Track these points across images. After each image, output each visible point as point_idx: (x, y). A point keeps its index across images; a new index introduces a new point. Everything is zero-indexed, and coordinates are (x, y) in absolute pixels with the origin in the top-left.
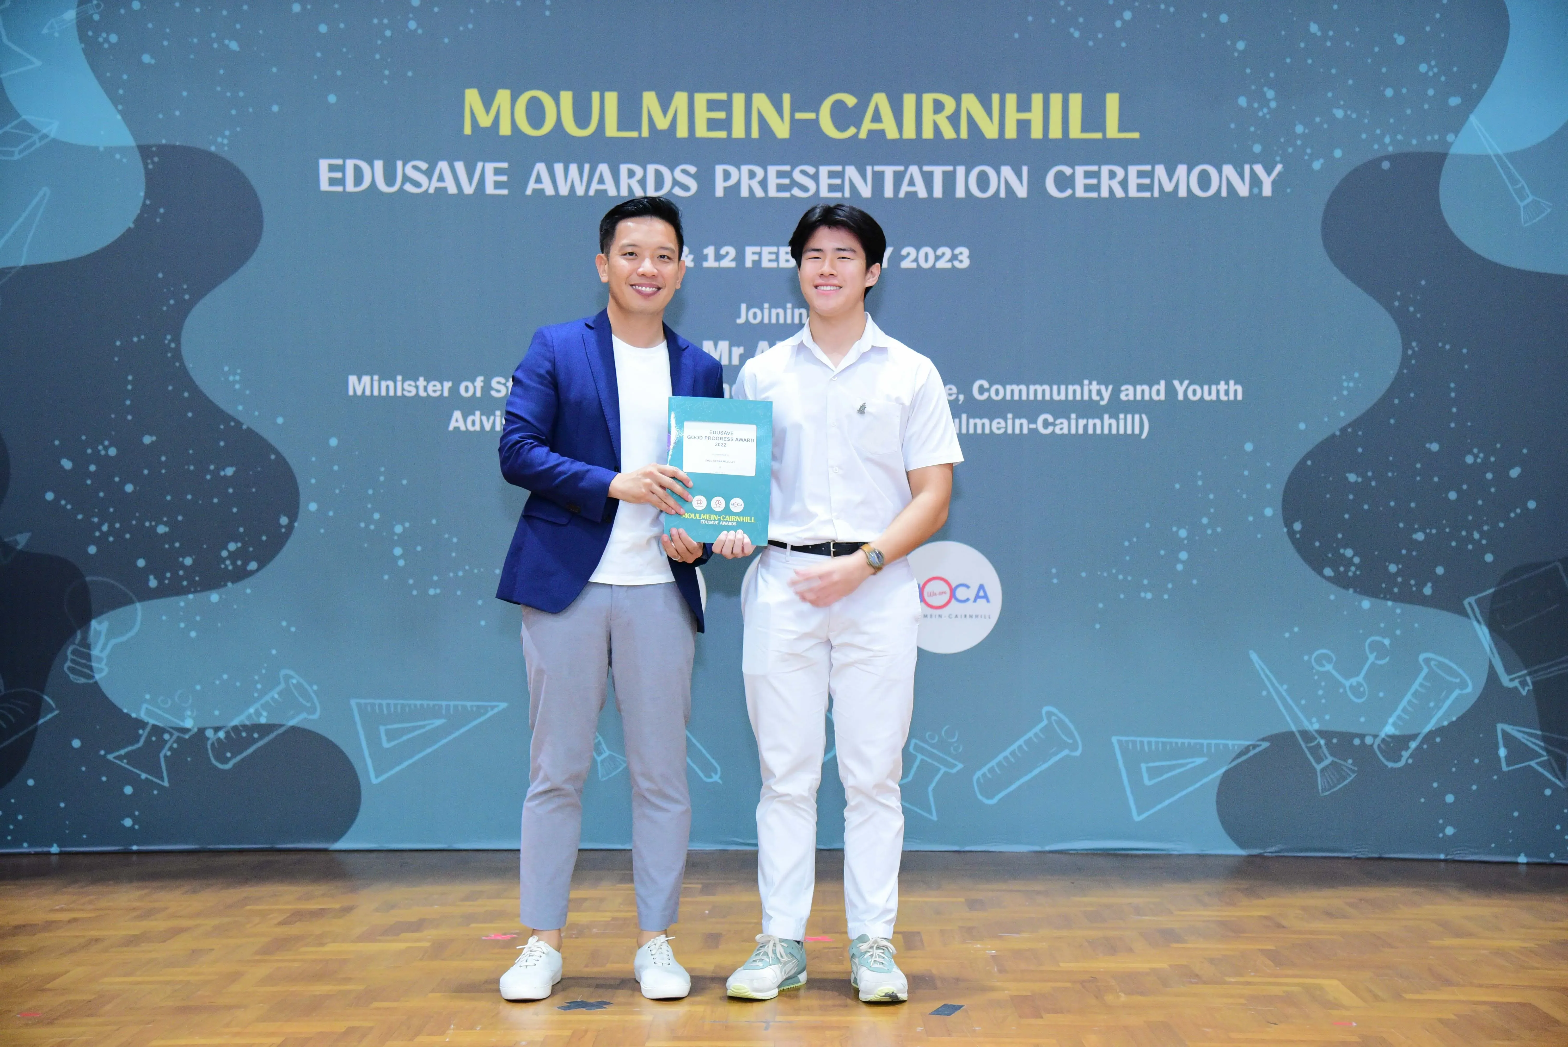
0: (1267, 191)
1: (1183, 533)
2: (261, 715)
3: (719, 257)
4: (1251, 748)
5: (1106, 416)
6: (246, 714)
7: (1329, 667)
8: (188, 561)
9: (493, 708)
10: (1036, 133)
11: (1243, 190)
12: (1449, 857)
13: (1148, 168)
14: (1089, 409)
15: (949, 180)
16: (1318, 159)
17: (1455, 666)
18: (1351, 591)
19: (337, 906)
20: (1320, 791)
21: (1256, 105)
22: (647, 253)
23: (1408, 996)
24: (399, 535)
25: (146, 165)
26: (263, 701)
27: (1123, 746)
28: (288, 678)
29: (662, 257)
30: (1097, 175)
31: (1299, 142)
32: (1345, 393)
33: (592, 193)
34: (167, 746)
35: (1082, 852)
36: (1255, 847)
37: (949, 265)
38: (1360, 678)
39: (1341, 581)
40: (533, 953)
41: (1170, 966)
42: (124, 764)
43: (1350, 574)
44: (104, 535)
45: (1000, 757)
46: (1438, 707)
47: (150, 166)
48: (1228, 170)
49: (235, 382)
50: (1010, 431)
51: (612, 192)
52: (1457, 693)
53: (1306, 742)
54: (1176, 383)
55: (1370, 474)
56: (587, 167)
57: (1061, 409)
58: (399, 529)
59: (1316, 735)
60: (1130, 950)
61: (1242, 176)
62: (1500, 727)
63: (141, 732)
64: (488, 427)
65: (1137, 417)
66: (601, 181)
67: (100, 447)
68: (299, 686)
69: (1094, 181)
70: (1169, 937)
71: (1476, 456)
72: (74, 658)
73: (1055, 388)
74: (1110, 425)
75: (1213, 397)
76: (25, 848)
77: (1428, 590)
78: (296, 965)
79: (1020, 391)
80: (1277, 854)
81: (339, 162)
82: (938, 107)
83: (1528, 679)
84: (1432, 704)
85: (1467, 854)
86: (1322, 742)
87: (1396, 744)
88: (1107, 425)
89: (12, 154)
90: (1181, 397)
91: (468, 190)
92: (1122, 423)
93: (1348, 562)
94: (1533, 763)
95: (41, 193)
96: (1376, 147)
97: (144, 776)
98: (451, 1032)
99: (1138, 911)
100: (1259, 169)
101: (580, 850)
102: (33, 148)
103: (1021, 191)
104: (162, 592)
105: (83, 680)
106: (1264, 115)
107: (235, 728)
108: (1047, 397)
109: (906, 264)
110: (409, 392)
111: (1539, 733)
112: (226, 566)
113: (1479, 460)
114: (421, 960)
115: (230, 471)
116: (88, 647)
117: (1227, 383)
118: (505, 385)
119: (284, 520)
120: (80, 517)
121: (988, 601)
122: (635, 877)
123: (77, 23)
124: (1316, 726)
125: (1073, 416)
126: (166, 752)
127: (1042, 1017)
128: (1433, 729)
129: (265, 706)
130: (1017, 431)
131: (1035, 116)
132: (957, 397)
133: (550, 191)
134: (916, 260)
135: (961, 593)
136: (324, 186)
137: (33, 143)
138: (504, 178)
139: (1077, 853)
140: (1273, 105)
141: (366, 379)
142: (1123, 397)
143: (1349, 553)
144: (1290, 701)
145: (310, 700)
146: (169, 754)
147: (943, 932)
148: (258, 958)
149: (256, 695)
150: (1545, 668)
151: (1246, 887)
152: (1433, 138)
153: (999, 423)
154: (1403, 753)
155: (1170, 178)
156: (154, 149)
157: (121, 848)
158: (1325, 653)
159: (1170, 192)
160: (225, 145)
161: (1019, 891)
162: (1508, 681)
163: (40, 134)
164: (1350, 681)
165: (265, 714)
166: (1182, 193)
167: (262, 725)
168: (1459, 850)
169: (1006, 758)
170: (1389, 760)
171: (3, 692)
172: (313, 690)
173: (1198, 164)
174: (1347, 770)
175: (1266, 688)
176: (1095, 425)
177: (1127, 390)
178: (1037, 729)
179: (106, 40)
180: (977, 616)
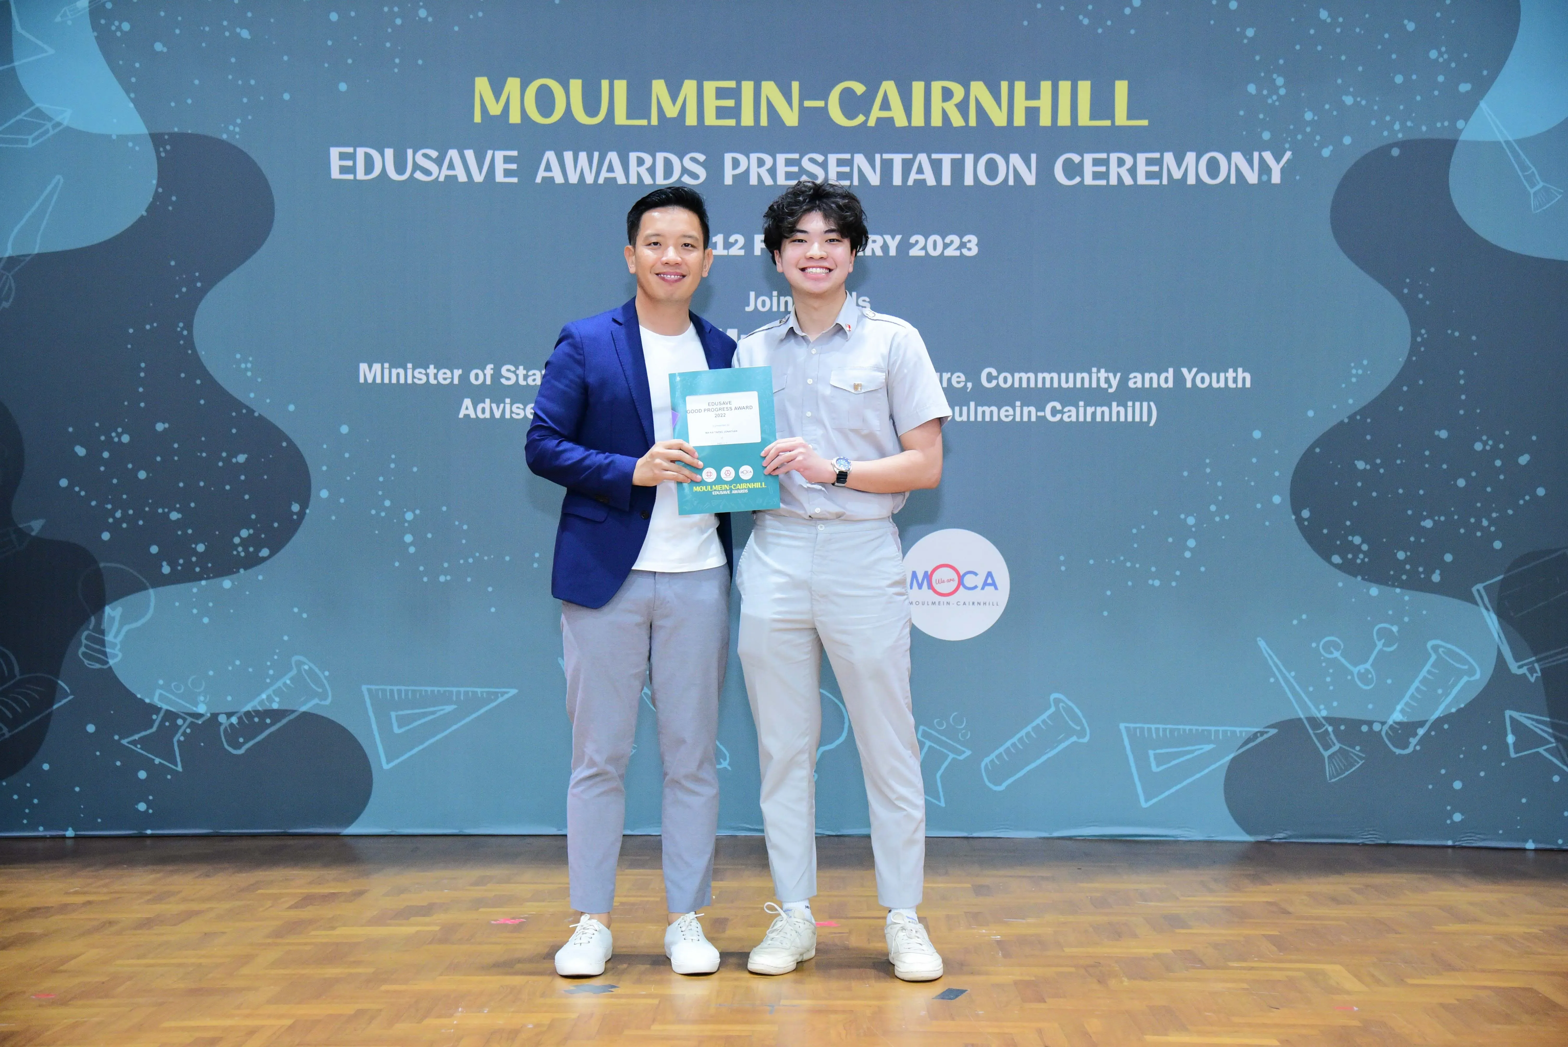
0: (1276, 178)
1: (1191, 521)
2: (273, 701)
3: (727, 245)
4: (1259, 735)
5: (1114, 404)
6: (258, 699)
7: (1337, 654)
8: (201, 548)
9: (503, 694)
10: (1045, 120)
11: (1252, 178)
12: (1457, 843)
13: (1157, 155)
14: (1097, 397)
15: (958, 167)
16: (1327, 147)
17: (1463, 653)
18: (1359, 578)
19: (348, 890)
20: (1328, 779)
21: (1265, 92)
22: (671, 242)
23: (1410, 981)
24: (409, 522)
25: (158, 153)
26: (276, 686)
27: (1131, 733)
28: (299, 664)
29: (686, 245)
30: (1106, 162)
31: (1308, 129)
32: (1354, 380)
33: (601, 181)
34: (181, 731)
35: (1088, 838)
36: (1262, 833)
37: (957, 253)
38: (1368, 666)
39: (1348, 568)
40: (586, 931)
41: (1174, 951)
42: (138, 749)
43: (1359, 561)
44: (118, 522)
45: (1008, 744)
46: (1447, 694)
47: (163, 154)
48: (1237, 157)
49: (246, 369)
50: (1018, 419)
51: (621, 180)
52: (1465, 679)
53: (1314, 729)
54: (1185, 371)
55: (1378, 461)
56: (596, 155)
57: (1069, 397)
58: (409, 516)
59: (1324, 722)
60: (1134, 936)
61: (1250, 162)
62: (1508, 713)
63: (154, 717)
64: (498, 415)
65: (1145, 404)
66: (611, 169)
67: (114, 434)
68: (310, 672)
69: (1103, 169)
70: (1174, 922)
71: (1485, 443)
72: (89, 643)
73: (1063, 375)
74: (1118, 413)
75: (1222, 384)
76: (41, 831)
77: (1436, 577)
78: (308, 948)
79: (1028, 379)
80: (1284, 840)
81: (350, 150)
82: (947, 95)
83: (1536, 666)
84: (1440, 691)
85: (1475, 840)
86: (1330, 729)
87: (1404, 730)
88: (1115, 413)
89: (25, 142)
90: (1189, 385)
91: (478, 178)
92: (1130, 410)
93: (1357, 549)
94: (1541, 750)
95: (54, 181)
96: (1385, 133)
97: (157, 761)
98: (459, 1014)
99: (1144, 896)
100: (1268, 156)
102: (45, 138)
103: (1030, 179)
104: (175, 579)
105: (98, 666)
106: (1274, 102)
107: (248, 714)
108: (1056, 385)
109: (915, 252)
110: (420, 379)
111: (1548, 719)
112: (238, 552)
113: (1488, 448)
114: (430, 943)
115: (242, 458)
116: (102, 632)
117: (1235, 371)
118: (514, 372)
119: (296, 508)
120: (94, 503)
121: (996, 588)
122: (666, 862)
123: (90, 11)
124: (1324, 713)
125: (1081, 403)
126: (179, 737)
127: (1045, 1002)
128: (1441, 715)
129: (277, 692)
130: (1025, 419)
131: (1044, 104)
132: (966, 385)
133: (559, 179)
134: (924, 248)
135: (969, 581)
136: (335, 174)
137: (47, 131)
138: (514, 166)
139: (1085, 840)
140: (1282, 92)
141: (377, 367)
142: (1131, 384)
143: (1357, 540)
144: (1297, 688)
145: (322, 686)
146: (182, 739)
147: (948, 917)
148: (269, 941)
149: (268, 680)
150: (1551, 656)
151: (1252, 873)
152: (1443, 124)
153: (1007, 411)
154: (1411, 740)
155: (1179, 165)
156: (166, 137)
157: (135, 832)
158: (1333, 641)
159: (1178, 180)
160: (237, 133)
161: (1024, 877)
162: (1516, 668)
163: (53, 122)
164: (1358, 669)
165: (277, 699)
166: (1191, 180)
167: (274, 710)
168: (1467, 837)
169: (1014, 745)
170: (1397, 747)
171: (18, 677)
172: (324, 676)
173: (1207, 152)
174: (1355, 757)
175: (1274, 675)
176: (1103, 413)
177: (1135, 377)
178: (1044, 716)
179: (119, 28)
180: (985, 604)
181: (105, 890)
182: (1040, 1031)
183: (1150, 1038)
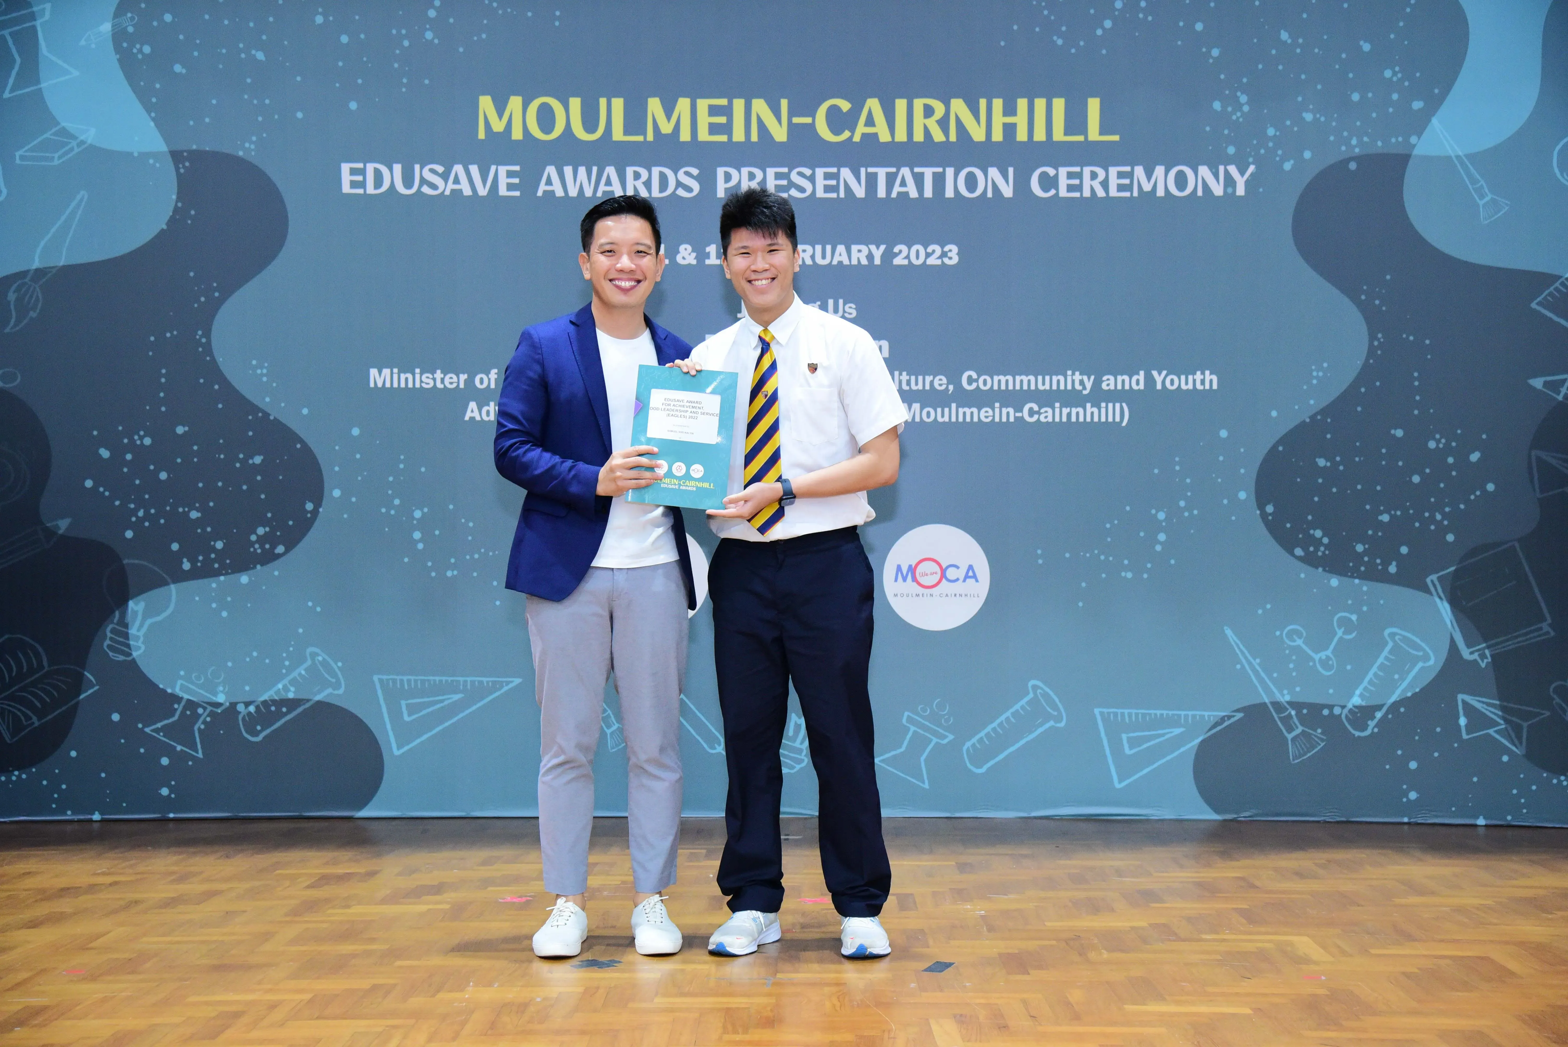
0: (1241, 191)
1: (1161, 516)
2: (289, 690)
4: (1226, 719)
5: (1088, 405)
6: (275, 689)
7: (1299, 642)
8: (219, 545)
9: (508, 683)
10: (1022, 135)
11: (1218, 190)
12: (1412, 820)
13: (1128, 169)
14: (1072, 398)
15: (939, 180)
16: (1289, 161)
17: (1418, 640)
18: (1320, 569)
19: (362, 871)
20: (1291, 757)
21: (1230, 109)
22: (625, 250)
23: (1373, 951)
24: (418, 520)
25: (177, 169)
26: (291, 677)
27: (1105, 718)
28: (314, 655)
29: (638, 252)
30: (1079, 176)
31: (1271, 144)
32: (1315, 382)
34: (201, 719)
35: (1064, 818)
36: (1230, 812)
37: (939, 262)
38: (1329, 653)
39: (1310, 560)
40: (563, 914)
41: (1150, 925)
42: (161, 736)
43: (1320, 554)
44: (141, 520)
45: (989, 729)
46: (1402, 679)
47: (182, 171)
48: (1204, 171)
49: (262, 375)
50: (997, 419)
52: (1420, 665)
53: (1278, 713)
54: (1155, 373)
55: (1338, 459)
56: (595, 169)
57: (1046, 399)
58: (418, 514)
59: (1288, 706)
60: (1112, 910)
61: (1216, 176)
62: (1460, 697)
63: (176, 706)
65: (1118, 405)
66: (608, 183)
67: (136, 437)
68: (324, 663)
69: (1076, 182)
70: (1148, 897)
71: (1438, 442)
72: (113, 636)
73: (1040, 378)
74: (1092, 413)
75: (1190, 386)
76: (69, 815)
77: (1393, 569)
78: (325, 925)
79: (1007, 381)
80: (1250, 819)
81: (360, 165)
82: (929, 112)
83: (1487, 652)
84: (1397, 677)
85: (1429, 817)
86: (1293, 713)
87: (1363, 714)
88: (1089, 413)
89: (51, 159)
90: (1159, 386)
91: (482, 191)
92: (1103, 411)
93: (1318, 542)
94: (1491, 731)
95: (79, 197)
96: (1343, 148)
97: (179, 748)
98: (470, 989)
99: (1119, 873)
100: (1233, 170)
101: (594, 817)
102: (72, 154)
103: (1007, 191)
104: (195, 574)
105: (121, 658)
106: (1238, 118)
107: (265, 703)
108: (1033, 387)
109: (898, 261)
110: (427, 384)
111: (1498, 702)
112: (255, 550)
113: (1441, 446)
114: (441, 921)
115: (258, 460)
116: (126, 626)
117: (1203, 373)
119: (309, 506)
120: (117, 503)
121: (977, 581)
122: (632, 843)
123: (112, 35)
124: (1288, 698)
125: (1057, 405)
126: (199, 725)
127: (1029, 974)
128: (1398, 699)
129: (293, 682)
130: (1004, 419)
131: (1021, 119)
132: (947, 387)
133: (560, 193)
134: (908, 257)
135: (951, 573)
136: (346, 189)
137: (72, 149)
138: (516, 181)
139: (1061, 819)
140: (1246, 108)
141: (386, 372)
142: (1104, 386)
143: (1318, 533)
144: (1263, 675)
145: (335, 676)
146: (202, 727)
147: (934, 894)
148: (288, 919)
149: (284, 671)
150: (1502, 642)
151: (1222, 849)
152: (1397, 140)
153: (987, 412)
154: (1369, 722)
155: (1149, 178)
156: (185, 154)
157: (159, 815)
158: (1298, 630)
159: (1148, 192)
160: (252, 150)
161: (1007, 855)
162: (1468, 654)
163: (78, 141)
164: (1319, 655)
165: (292, 689)
166: (1160, 192)
167: (289, 700)
168: (1422, 814)
169: (994, 729)
170: (1355, 729)
171: (46, 669)
172: (338, 667)
173: (1175, 165)
174: (1316, 739)
175: (1240, 662)
176: (1077, 414)
177: (1108, 380)
178: (1023, 702)
179: (140, 51)
180: (966, 595)
181: (131, 871)
182: (1025, 1002)
183: (1129, 1007)
